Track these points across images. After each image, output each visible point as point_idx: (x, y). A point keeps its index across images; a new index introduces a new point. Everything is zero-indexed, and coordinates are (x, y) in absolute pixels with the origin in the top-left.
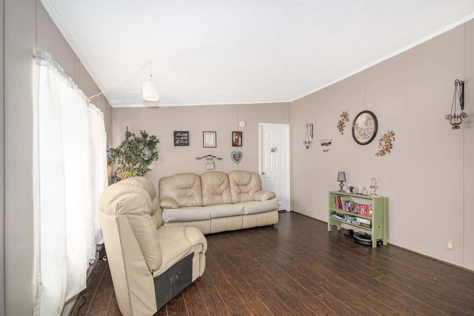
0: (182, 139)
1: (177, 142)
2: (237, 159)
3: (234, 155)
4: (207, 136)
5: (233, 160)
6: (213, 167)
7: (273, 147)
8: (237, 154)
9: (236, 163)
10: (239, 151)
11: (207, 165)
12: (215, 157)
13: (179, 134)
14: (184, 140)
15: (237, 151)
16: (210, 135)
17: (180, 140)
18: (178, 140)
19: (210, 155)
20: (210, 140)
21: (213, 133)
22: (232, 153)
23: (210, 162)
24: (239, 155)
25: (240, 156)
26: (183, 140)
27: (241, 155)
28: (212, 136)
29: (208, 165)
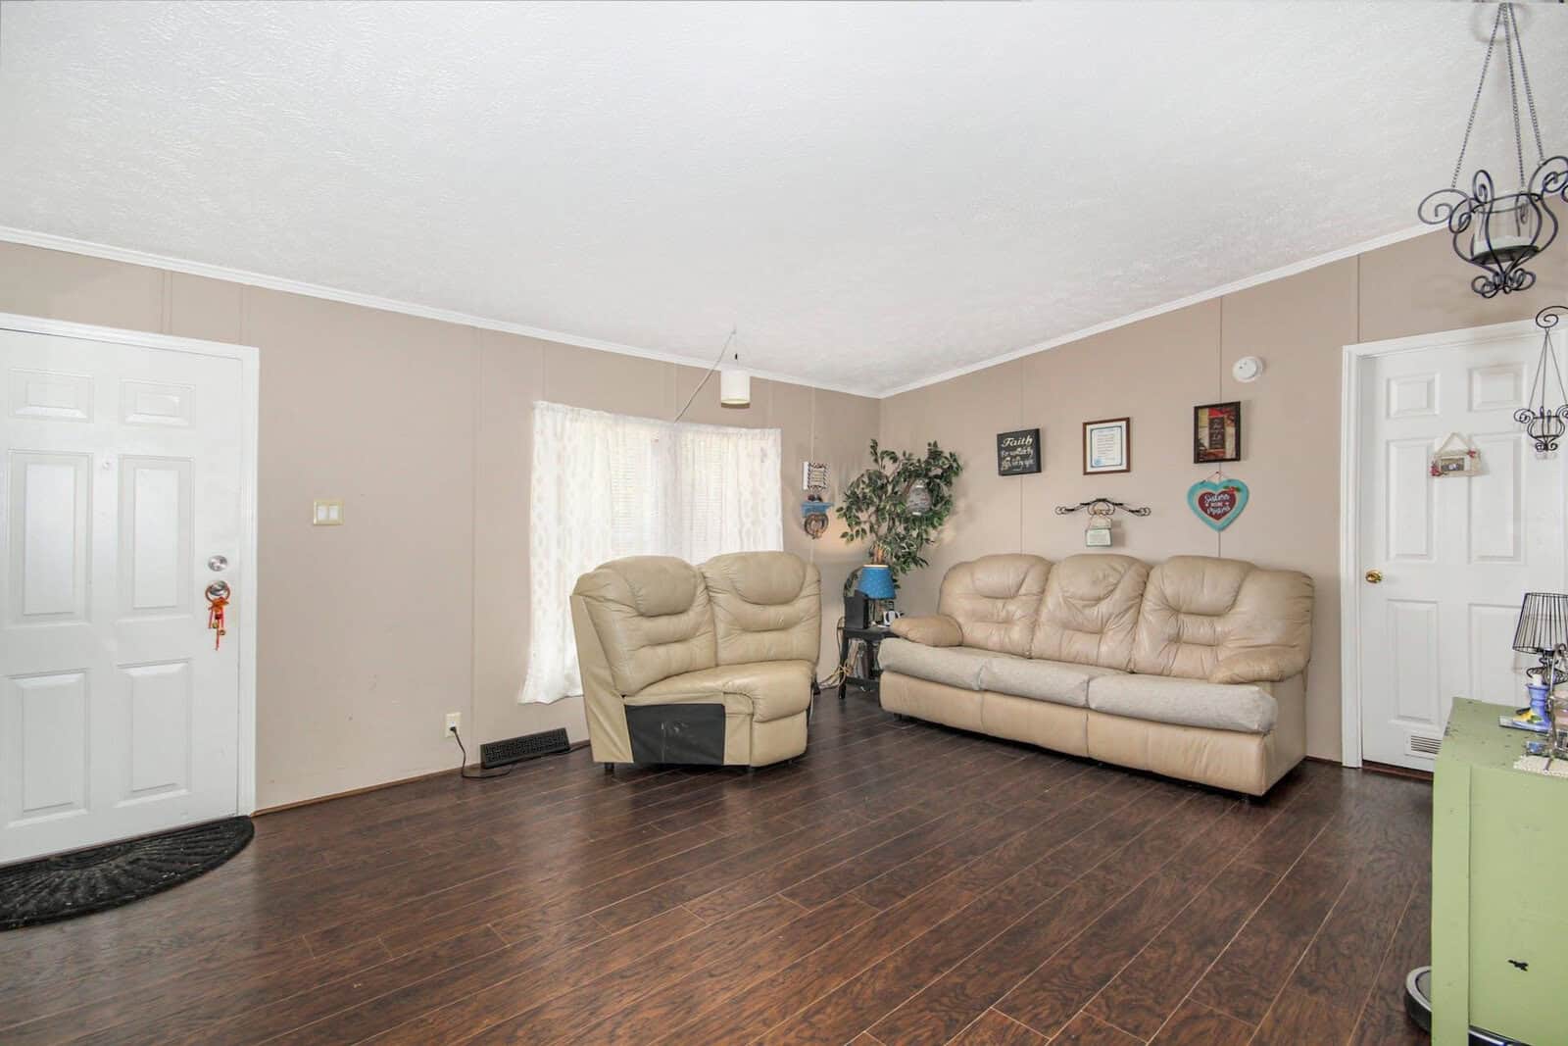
0: (1017, 455)
1: (1006, 465)
2: (1219, 511)
3: (1205, 494)
4: (1096, 436)
5: (1199, 515)
6: (1108, 537)
7: (1449, 448)
8: (1217, 493)
9: (1211, 525)
10: (1230, 481)
11: (1086, 531)
12: (1121, 504)
13: (1009, 441)
14: (1024, 457)
15: (1216, 480)
16: (1106, 432)
17: (1012, 457)
18: (1009, 459)
19: (1104, 500)
20: (1108, 448)
21: (1118, 423)
22: (1191, 492)
23: (1101, 521)
24: (1227, 497)
25: (1232, 501)
26: (1021, 456)
27: (1237, 495)
28: (1117, 433)
29: (1090, 533)
